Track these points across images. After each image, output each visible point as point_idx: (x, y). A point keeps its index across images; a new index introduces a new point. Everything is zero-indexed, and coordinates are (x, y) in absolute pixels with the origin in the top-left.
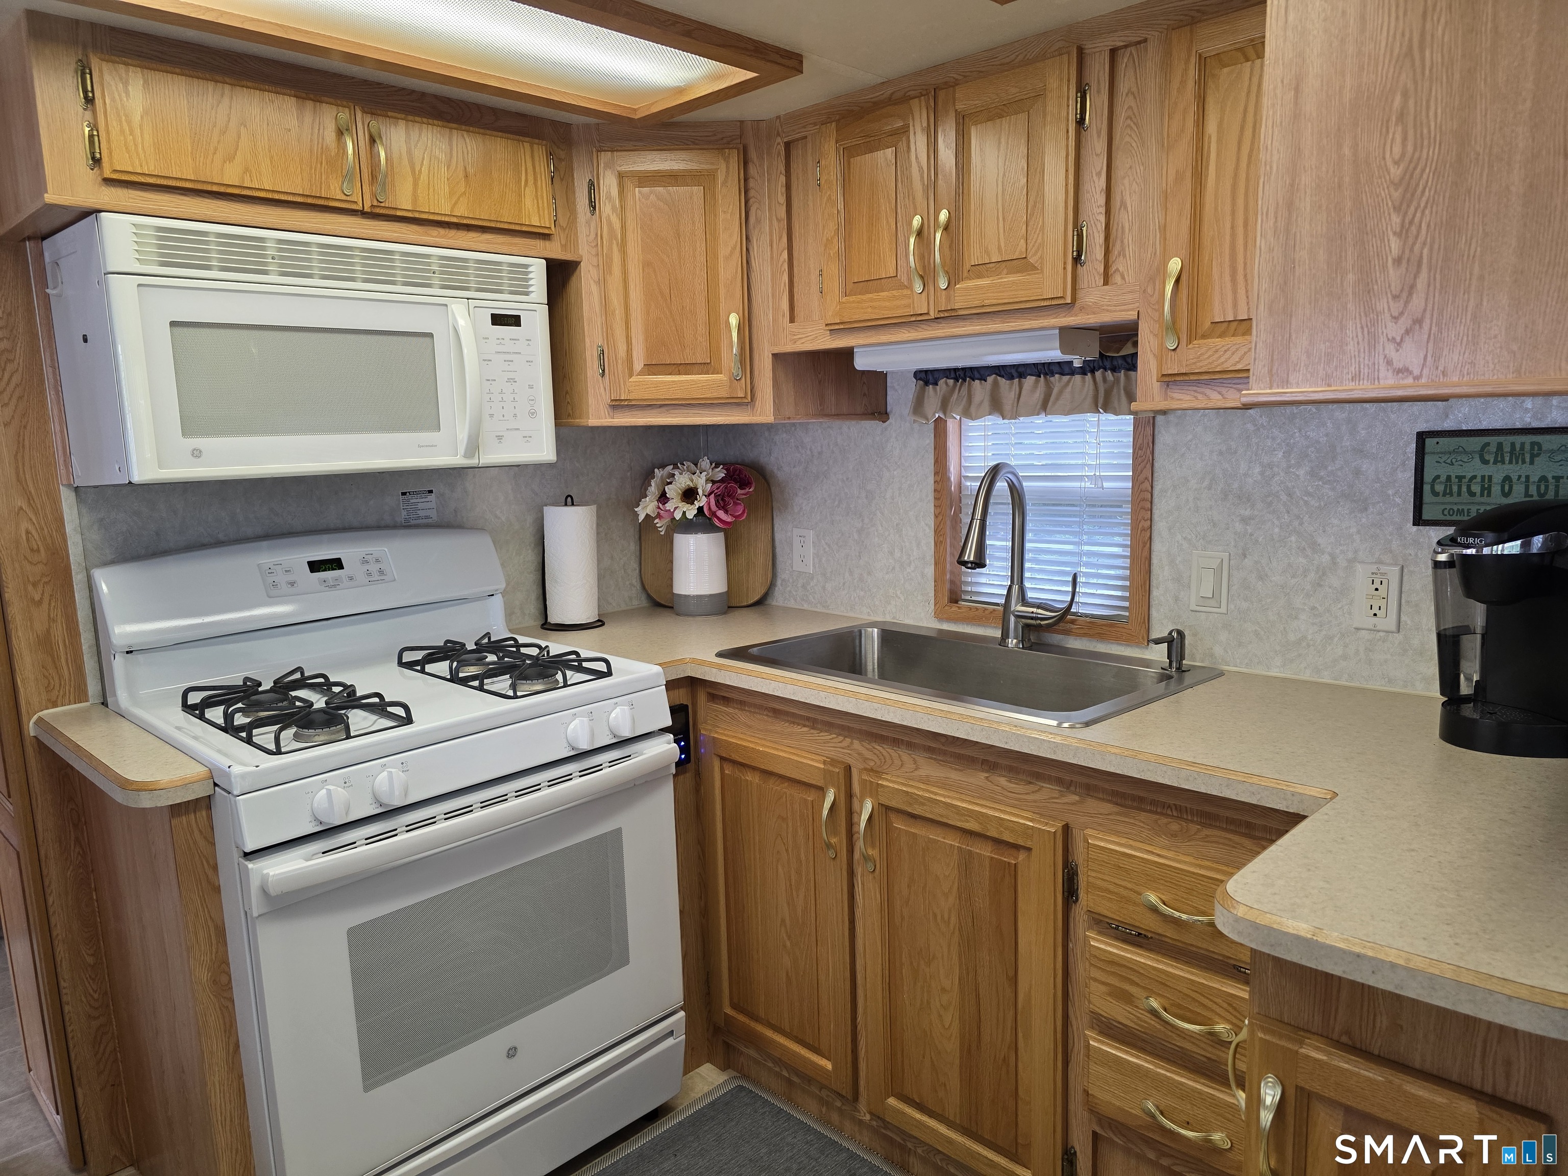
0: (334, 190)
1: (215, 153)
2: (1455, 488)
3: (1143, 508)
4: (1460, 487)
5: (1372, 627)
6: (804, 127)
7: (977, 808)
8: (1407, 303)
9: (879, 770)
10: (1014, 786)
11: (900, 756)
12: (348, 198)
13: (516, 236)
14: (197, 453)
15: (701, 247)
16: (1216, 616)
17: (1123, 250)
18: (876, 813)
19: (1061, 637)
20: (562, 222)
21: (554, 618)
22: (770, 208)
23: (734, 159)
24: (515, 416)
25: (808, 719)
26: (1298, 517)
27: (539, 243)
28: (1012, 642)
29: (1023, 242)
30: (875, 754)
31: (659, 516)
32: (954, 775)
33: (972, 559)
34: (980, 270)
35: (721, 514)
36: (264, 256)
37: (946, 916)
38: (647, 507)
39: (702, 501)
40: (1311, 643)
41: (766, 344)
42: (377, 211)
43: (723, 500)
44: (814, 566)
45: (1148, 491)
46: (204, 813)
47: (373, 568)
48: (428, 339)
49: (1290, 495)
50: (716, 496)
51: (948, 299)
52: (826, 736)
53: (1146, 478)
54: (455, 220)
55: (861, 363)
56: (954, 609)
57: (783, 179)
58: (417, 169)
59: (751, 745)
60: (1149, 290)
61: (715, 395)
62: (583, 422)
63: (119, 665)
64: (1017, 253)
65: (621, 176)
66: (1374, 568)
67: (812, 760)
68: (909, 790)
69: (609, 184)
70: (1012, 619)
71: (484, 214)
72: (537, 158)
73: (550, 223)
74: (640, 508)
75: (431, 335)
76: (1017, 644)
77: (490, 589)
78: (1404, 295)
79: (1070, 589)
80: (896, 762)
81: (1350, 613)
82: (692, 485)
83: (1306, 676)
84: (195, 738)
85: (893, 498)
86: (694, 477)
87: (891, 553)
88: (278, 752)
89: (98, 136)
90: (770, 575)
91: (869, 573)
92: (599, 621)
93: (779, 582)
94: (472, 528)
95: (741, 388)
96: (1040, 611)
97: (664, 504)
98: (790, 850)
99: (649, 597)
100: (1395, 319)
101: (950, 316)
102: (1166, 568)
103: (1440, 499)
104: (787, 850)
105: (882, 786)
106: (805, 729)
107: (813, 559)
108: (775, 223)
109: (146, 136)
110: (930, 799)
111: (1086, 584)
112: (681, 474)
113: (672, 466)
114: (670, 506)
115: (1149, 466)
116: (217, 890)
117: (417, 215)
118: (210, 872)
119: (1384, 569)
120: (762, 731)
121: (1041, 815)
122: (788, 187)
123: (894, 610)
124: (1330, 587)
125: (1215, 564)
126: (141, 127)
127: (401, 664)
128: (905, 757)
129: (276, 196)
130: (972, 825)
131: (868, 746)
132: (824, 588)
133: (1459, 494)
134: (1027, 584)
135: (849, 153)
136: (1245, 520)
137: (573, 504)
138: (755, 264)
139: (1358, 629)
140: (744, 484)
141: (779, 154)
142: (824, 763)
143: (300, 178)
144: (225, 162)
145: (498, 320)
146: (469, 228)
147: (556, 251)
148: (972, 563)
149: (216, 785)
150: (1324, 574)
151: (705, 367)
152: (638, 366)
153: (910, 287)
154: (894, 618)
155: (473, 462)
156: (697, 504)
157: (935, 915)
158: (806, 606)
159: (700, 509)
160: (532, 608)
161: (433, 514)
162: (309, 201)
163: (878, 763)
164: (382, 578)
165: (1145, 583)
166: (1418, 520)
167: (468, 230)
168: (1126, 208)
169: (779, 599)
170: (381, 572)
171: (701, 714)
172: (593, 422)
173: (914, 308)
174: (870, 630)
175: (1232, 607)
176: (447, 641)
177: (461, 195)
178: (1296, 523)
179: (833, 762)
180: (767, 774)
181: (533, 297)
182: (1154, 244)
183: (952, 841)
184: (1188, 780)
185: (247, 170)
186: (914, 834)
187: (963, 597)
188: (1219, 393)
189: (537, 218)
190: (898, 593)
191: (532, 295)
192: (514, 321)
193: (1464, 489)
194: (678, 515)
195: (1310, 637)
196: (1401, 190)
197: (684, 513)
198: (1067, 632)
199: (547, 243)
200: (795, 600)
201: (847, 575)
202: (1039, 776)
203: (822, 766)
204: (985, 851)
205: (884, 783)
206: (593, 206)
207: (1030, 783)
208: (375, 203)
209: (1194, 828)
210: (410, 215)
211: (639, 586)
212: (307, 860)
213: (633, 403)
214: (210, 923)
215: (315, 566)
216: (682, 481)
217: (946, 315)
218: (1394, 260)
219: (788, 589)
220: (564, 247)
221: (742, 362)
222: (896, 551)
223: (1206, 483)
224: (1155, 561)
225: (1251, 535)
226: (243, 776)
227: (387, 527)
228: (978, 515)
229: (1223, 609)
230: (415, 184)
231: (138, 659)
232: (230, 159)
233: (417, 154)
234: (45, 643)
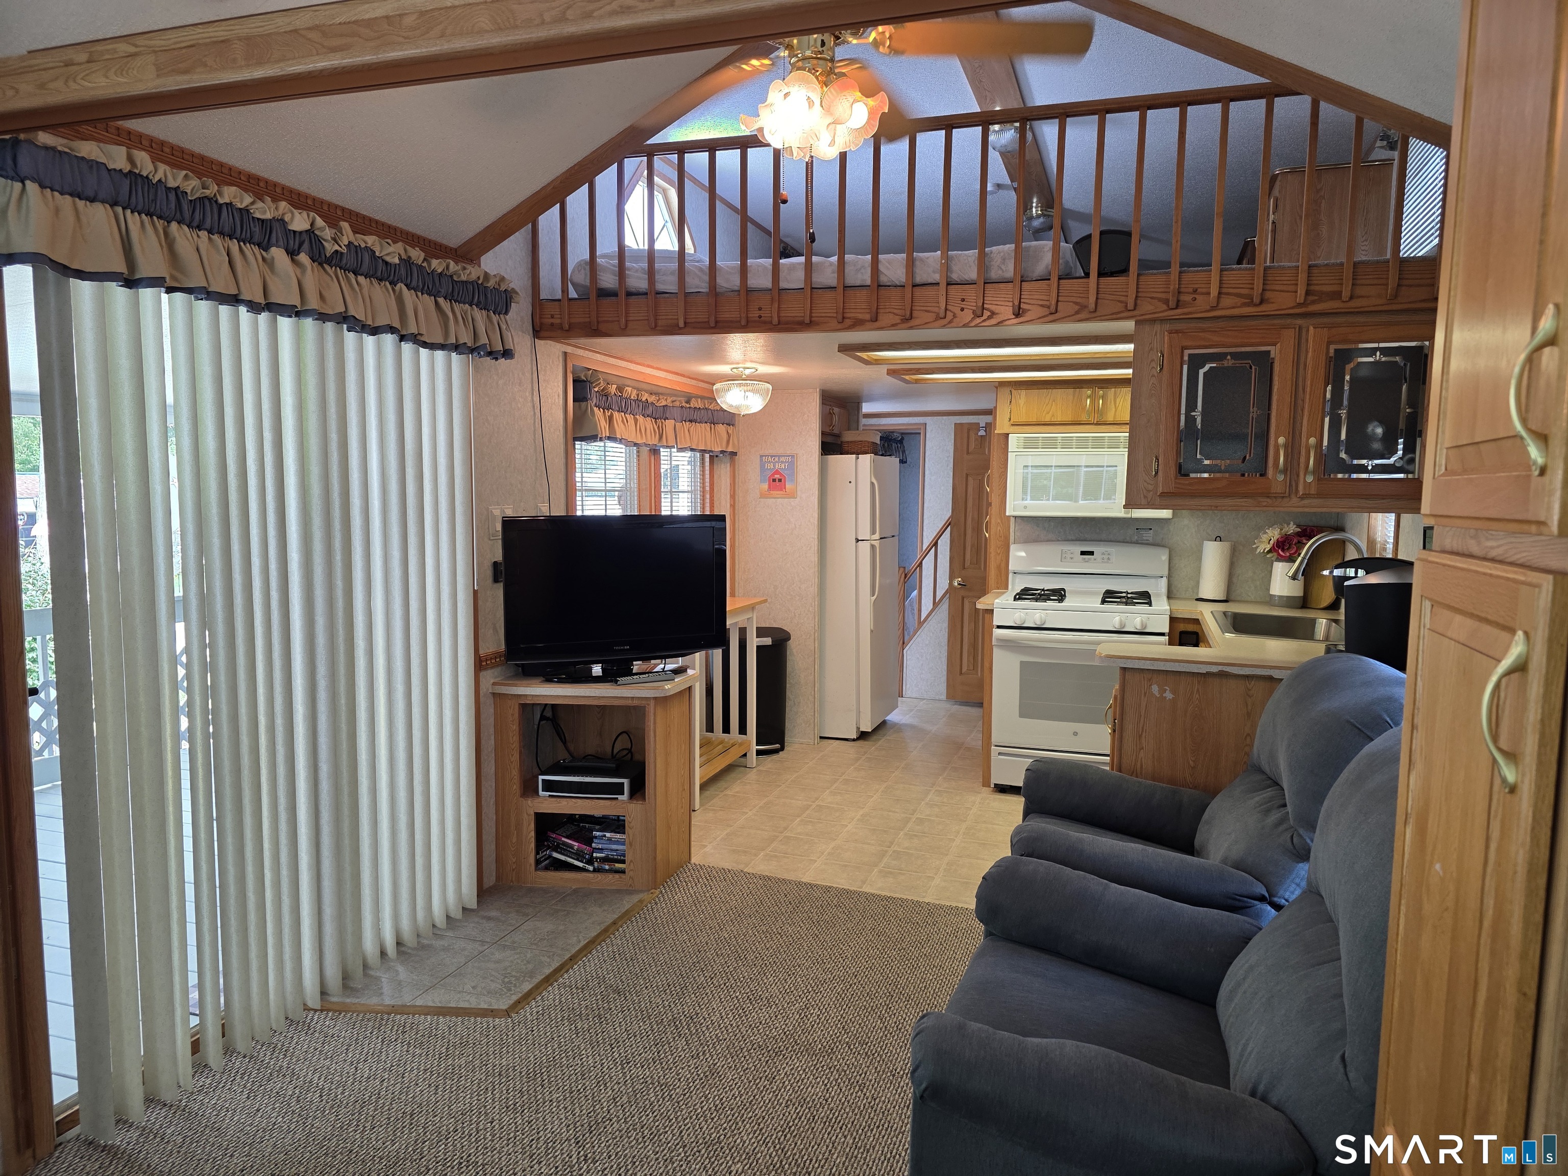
0: (1084, 418)
1: (1044, 412)
12: (1088, 420)
14: (1026, 507)
36: (1057, 443)
47: (1106, 557)
58: (1115, 406)
63: (1011, 575)
75: (1115, 467)
77: (1160, 574)
89: (1011, 413)
92: (1227, 600)
109: (1024, 410)
117: (1115, 422)
126: (1023, 408)
129: (1062, 423)
137: (1218, 541)
143: (1070, 416)
144: (1046, 414)
155: (1130, 516)
161: (1151, 539)
162: (1070, 422)
164: (1107, 561)
170: (1109, 559)
174: (1322, 620)
185: (1053, 416)
208: (1098, 420)
210: (1112, 422)
212: (1012, 634)
215: (1083, 553)
227: (1127, 542)
230: (1116, 411)
231: (1018, 576)
232: (1048, 413)
233: (1118, 400)
234: (999, 568)
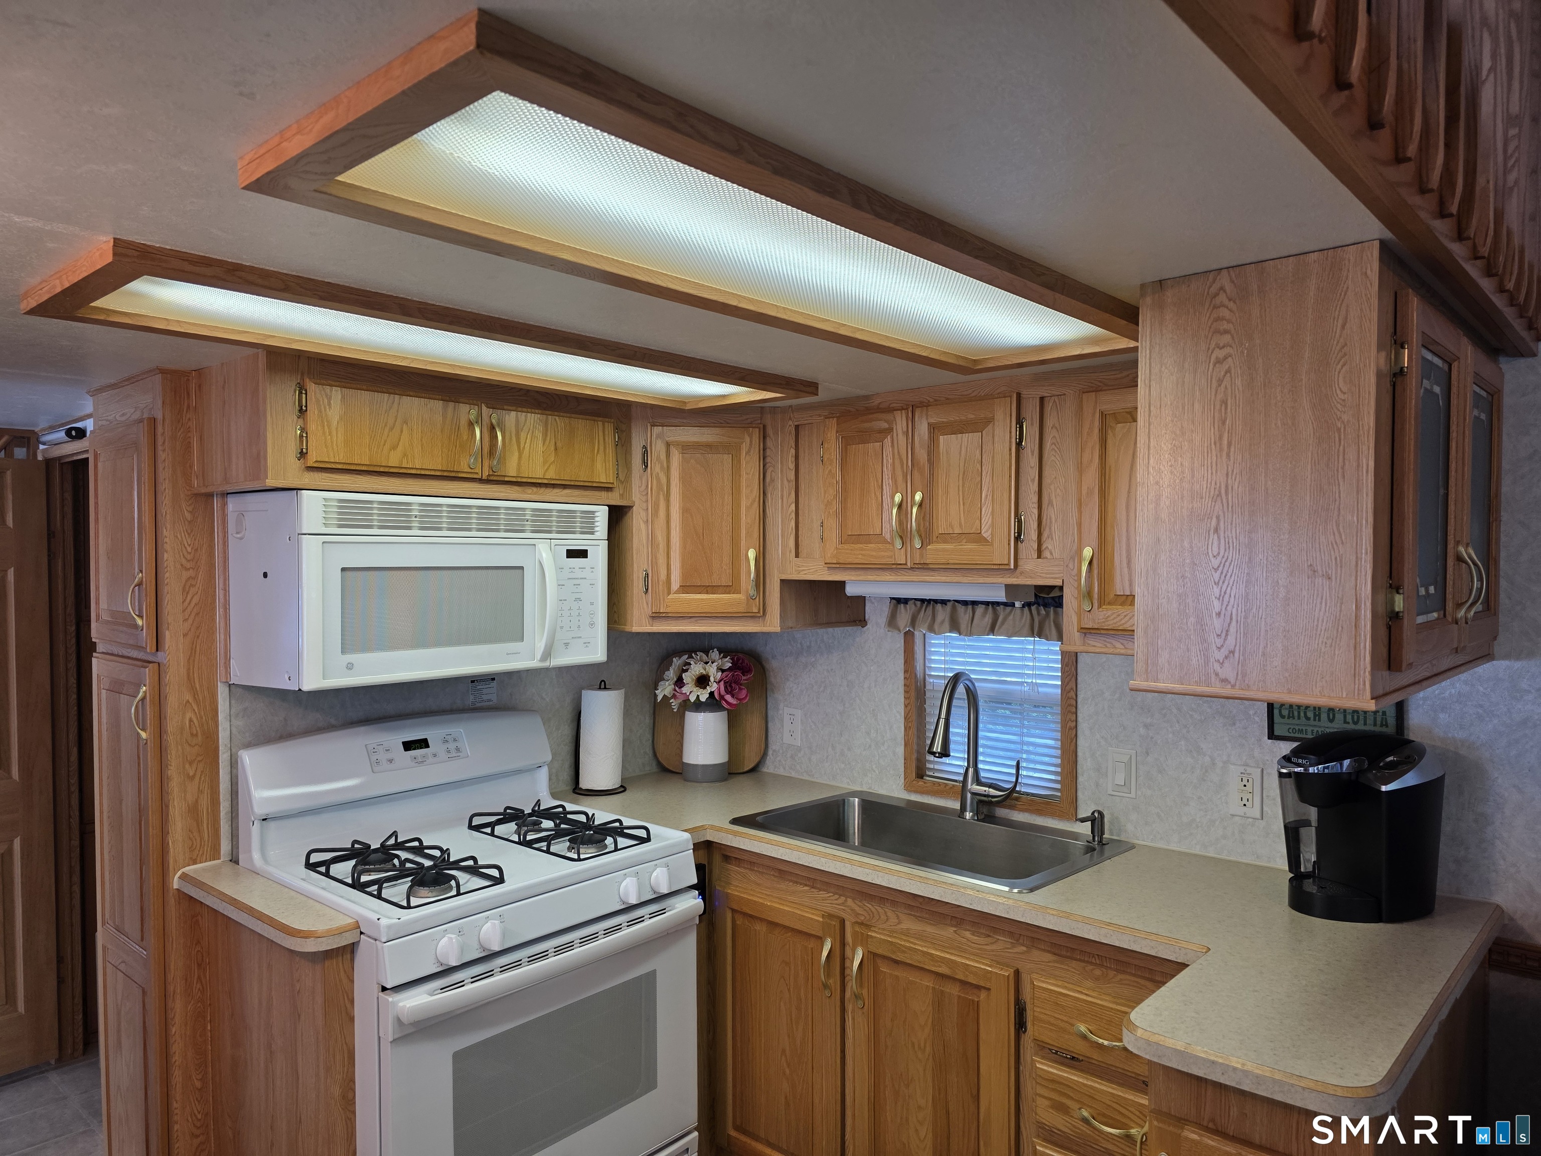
0: (464, 465)
1: (384, 445)
2: (1296, 714)
3: (1069, 712)
4: (1299, 713)
5: (1243, 814)
6: (811, 416)
7: (948, 956)
8: (1225, 640)
9: (868, 923)
10: (976, 938)
11: (886, 913)
12: (473, 471)
13: (587, 490)
14: (350, 666)
15: (728, 499)
16: (1128, 800)
17: (1051, 534)
18: (865, 958)
19: (1007, 811)
20: (622, 477)
21: (585, 784)
22: (782, 471)
23: (756, 433)
24: (579, 627)
25: (809, 879)
26: (1185, 726)
27: (604, 494)
28: (968, 815)
29: (978, 522)
30: (865, 910)
31: (674, 696)
32: (930, 929)
33: (939, 750)
34: (945, 538)
35: (728, 697)
36: (410, 516)
37: (922, 1045)
38: (665, 689)
39: (713, 687)
40: (1200, 824)
41: (776, 571)
42: (492, 478)
43: (731, 686)
44: (802, 740)
45: (1073, 699)
46: (349, 956)
47: (452, 746)
48: (520, 571)
49: (1179, 709)
50: (725, 683)
51: (922, 556)
52: (823, 894)
53: (1072, 689)
54: (546, 481)
55: (850, 590)
56: (921, 783)
57: (793, 451)
58: (522, 446)
59: (761, 901)
60: (1071, 566)
61: (735, 610)
62: (628, 629)
63: (256, 830)
64: (974, 529)
65: (668, 445)
66: (1242, 769)
67: (813, 914)
68: (894, 940)
69: (658, 448)
70: (969, 795)
71: (567, 476)
72: (607, 433)
73: (613, 480)
74: (659, 691)
75: (522, 568)
76: (973, 816)
77: (539, 761)
78: (1223, 635)
79: (1014, 771)
80: (882, 917)
81: (1227, 803)
82: (704, 673)
83: (1197, 850)
84: (323, 888)
85: (869, 688)
86: (707, 666)
87: (868, 733)
88: (409, 907)
89: (307, 437)
90: (763, 746)
91: (849, 749)
92: (622, 786)
93: (770, 752)
94: (523, 710)
95: (756, 605)
96: (991, 790)
97: (681, 688)
98: (791, 989)
99: (659, 764)
100: (1219, 648)
101: (923, 567)
102: (1089, 760)
103: (1286, 720)
104: (789, 990)
105: (872, 937)
106: (806, 888)
107: (801, 734)
108: (786, 482)
109: (339, 435)
110: (910, 949)
111: (1027, 769)
112: (696, 664)
113: (687, 656)
114: (685, 690)
115: (1073, 679)
116: (352, 1019)
117: (519, 480)
118: (348, 1006)
119: (1249, 770)
120: (769, 888)
121: (998, 963)
122: (797, 457)
123: (870, 781)
124: (1211, 782)
125: (1126, 759)
126: (337, 429)
127: (471, 827)
128: (890, 913)
129: (423, 472)
130: (943, 970)
131: (860, 904)
132: (810, 759)
133: (1299, 718)
134: (980, 766)
135: (847, 442)
136: (1146, 726)
137: (605, 688)
138: (769, 512)
139: (1233, 815)
140: (746, 671)
141: (790, 433)
142: (823, 916)
143: (440, 458)
144: (391, 450)
145: (571, 554)
146: (554, 486)
147: (615, 499)
148: (939, 753)
149: (362, 933)
150: (1206, 771)
151: (727, 589)
152: (675, 586)
153: (892, 543)
154: (870, 788)
155: (546, 664)
156: (709, 690)
157: (913, 1045)
158: (793, 774)
159: (712, 694)
160: (566, 774)
161: (494, 697)
162: (445, 474)
163: (868, 917)
164: (458, 754)
165: (1073, 771)
166: (1272, 736)
167: (554, 488)
168: (1052, 505)
169: (769, 767)
170: (458, 749)
171: (716, 872)
172: (636, 629)
173: (895, 559)
174: (851, 799)
175: (1139, 793)
176: (508, 808)
177: (552, 463)
178: (1184, 731)
179: (831, 916)
180: (773, 925)
181: (598, 535)
182: (1073, 534)
183: (928, 982)
184: (1106, 936)
185: (405, 455)
186: (897, 977)
187: (928, 773)
188: (1122, 644)
189: (604, 477)
190: (874, 767)
191: (596, 533)
192: (583, 554)
193: (1302, 714)
194: (693, 698)
195: (1198, 820)
196: (1219, 572)
197: (698, 696)
198: (1012, 807)
199: (610, 493)
200: (784, 769)
201: (830, 749)
202: (995, 930)
203: (821, 919)
204: (953, 990)
205: (873, 934)
206: (645, 464)
207: (989, 936)
208: (491, 473)
209: (1112, 973)
210: (514, 480)
211: (650, 753)
212: (432, 995)
213: (670, 615)
214: (344, 1045)
215: (408, 746)
216: (697, 669)
217: (920, 566)
218: (1216, 614)
219: (778, 759)
220: (622, 496)
221: (757, 586)
222: (872, 731)
223: (1117, 695)
224: (1080, 754)
225: (1152, 738)
226: (389, 927)
228: (943, 715)
229: (1133, 795)
230: (520, 458)
231: (272, 825)
232: (394, 447)
233: (523, 435)
234: (193, 811)
